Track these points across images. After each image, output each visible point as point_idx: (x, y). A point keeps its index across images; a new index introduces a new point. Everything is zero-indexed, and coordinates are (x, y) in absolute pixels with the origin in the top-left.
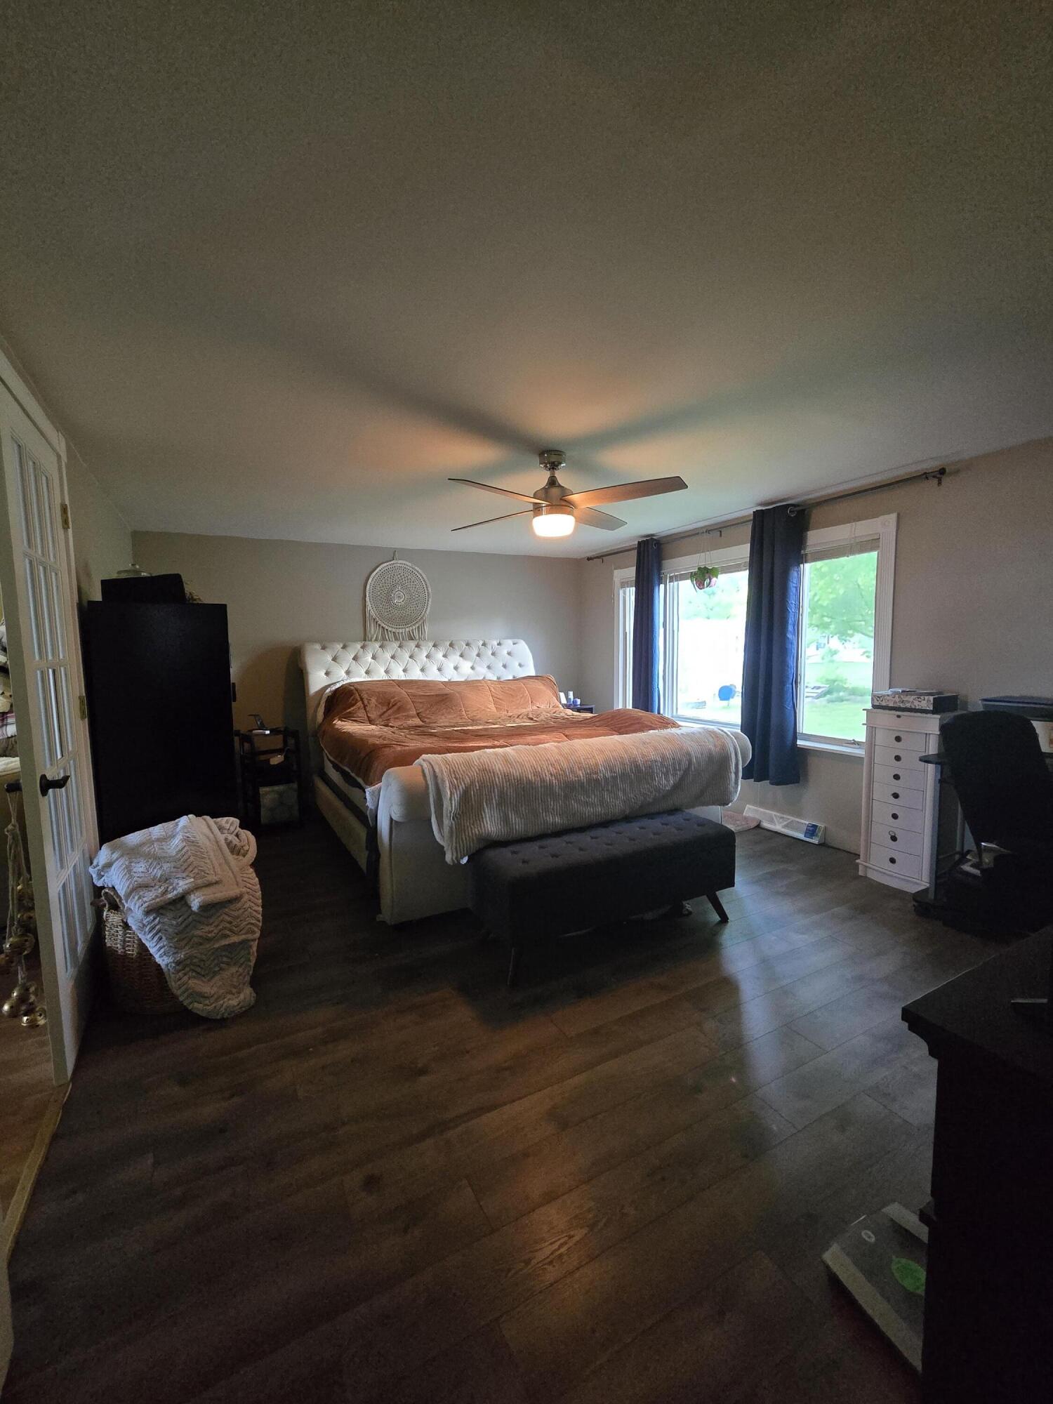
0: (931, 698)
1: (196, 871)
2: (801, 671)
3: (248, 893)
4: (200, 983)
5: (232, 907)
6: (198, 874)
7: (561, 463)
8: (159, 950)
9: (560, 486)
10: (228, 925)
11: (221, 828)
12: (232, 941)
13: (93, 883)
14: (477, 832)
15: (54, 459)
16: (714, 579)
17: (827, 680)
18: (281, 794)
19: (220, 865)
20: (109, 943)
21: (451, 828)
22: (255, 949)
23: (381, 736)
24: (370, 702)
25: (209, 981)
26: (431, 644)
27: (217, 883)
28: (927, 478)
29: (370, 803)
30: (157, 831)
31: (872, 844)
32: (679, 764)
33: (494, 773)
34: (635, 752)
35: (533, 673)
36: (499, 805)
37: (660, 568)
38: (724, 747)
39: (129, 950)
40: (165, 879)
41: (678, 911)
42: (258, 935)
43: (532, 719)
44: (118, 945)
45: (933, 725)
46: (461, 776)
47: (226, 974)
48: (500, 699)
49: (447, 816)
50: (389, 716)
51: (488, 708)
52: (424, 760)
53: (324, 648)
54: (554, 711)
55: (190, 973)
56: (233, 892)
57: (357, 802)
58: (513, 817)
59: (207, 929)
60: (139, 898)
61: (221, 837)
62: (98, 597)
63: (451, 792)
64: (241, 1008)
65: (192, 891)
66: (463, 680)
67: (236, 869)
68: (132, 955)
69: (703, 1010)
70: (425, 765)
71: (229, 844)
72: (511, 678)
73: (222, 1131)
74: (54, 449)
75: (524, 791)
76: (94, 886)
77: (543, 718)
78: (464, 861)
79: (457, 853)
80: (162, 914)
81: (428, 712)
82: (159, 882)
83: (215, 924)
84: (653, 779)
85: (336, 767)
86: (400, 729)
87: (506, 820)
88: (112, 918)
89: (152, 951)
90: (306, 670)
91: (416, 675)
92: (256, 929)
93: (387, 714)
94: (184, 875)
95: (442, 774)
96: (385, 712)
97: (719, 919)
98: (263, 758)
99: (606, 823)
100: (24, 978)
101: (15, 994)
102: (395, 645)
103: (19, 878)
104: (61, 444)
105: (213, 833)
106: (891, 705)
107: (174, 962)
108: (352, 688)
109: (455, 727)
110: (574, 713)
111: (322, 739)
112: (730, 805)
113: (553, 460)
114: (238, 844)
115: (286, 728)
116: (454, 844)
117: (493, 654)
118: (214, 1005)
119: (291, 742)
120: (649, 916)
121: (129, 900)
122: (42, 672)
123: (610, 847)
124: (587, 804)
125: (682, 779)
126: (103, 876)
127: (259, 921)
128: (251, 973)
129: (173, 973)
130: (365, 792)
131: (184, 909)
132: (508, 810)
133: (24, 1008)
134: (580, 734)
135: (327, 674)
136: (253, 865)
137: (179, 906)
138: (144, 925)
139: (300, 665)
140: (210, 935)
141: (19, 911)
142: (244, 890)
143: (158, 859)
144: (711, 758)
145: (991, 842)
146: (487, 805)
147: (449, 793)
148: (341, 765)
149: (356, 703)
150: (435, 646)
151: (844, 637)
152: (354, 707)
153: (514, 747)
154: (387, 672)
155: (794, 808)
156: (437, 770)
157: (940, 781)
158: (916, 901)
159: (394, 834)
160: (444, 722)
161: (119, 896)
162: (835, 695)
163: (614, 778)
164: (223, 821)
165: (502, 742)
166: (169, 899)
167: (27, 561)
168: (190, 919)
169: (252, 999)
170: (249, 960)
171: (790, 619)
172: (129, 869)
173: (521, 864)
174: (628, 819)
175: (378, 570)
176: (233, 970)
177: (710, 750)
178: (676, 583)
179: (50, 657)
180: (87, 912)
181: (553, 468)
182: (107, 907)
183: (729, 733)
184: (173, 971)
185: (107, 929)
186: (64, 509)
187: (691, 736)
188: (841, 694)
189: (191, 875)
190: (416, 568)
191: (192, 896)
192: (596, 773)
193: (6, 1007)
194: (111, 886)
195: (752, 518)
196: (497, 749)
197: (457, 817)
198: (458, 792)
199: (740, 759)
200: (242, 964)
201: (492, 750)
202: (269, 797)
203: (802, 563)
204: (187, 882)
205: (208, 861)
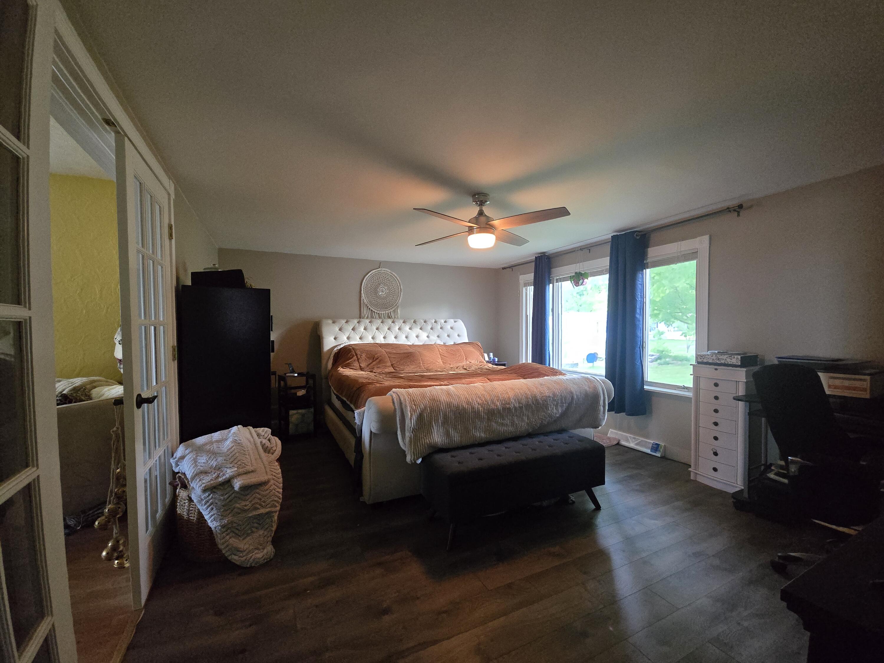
0: (739, 357)
1: (239, 463)
2: (645, 340)
3: (273, 479)
4: (237, 541)
5: (262, 488)
6: (240, 465)
7: (486, 201)
8: (210, 517)
9: (486, 216)
10: (259, 501)
11: (258, 435)
12: (261, 512)
13: (173, 470)
14: (428, 442)
15: (166, 196)
16: (586, 280)
17: (658, 351)
18: (303, 415)
19: (256, 460)
20: (179, 511)
21: (410, 438)
22: (276, 518)
23: (367, 378)
24: (361, 356)
25: (243, 539)
26: (402, 321)
27: (252, 471)
28: (730, 211)
29: (357, 421)
30: (216, 435)
31: (700, 458)
32: (565, 400)
33: (440, 402)
34: (535, 390)
35: (467, 341)
36: (444, 423)
37: (550, 273)
38: (595, 388)
39: (191, 516)
40: (218, 468)
41: (566, 501)
42: (278, 508)
43: (466, 369)
44: (185, 513)
45: (741, 375)
46: (418, 403)
47: (256, 535)
48: (446, 357)
49: (408, 430)
50: (374, 366)
51: (437, 362)
52: (394, 392)
53: (334, 322)
54: (480, 365)
55: (231, 534)
56: (263, 478)
57: (349, 419)
58: (452, 432)
59: (244, 503)
60: (200, 480)
61: (258, 441)
62: (189, 283)
63: (411, 414)
64: (264, 560)
65: (236, 477)
66: (421, 344)
67: (266, 463)
68: (193, 520)
69: (585, 573)
70: (394, 396)
71: (263, 445)
72: (452, 343)
73: (243, 651)
74: (166, 189)
75: (460, 415)
76: (173, 472)
77: (473, 369)
78: (419, 461)
79: (414, 455)
80: (214, 492)
81: (398, 363)
82: (215, 470)
83: (250, 500)
84: (547, 408)
85: (338, 398)
86: (380, 374)
87: (447, 434)
88: (182, 494)
89: (206, 517)
90: (322, 335)
91: (391, 340)
92: (277, 505)
93: (372, 365)
94: (231, 465)
95: (405, 402)
96: (371, 363)
97: (594, 507)
98: (293, 391)
99: (515, 438)
100: (117, 533)
101: (110, 545)
102: (379, 321)
103: (118, 464)
104: (171, 187)
105: (253, 437)
106: (711, 361)
107: (220, 526)
108: (351, 348)
109: (416, 373)
110: (493, 366)
111: (331, 380)
112: (600, 428)
113: (482, 199)
114: (269, 446)
115: (308, 373)
116: (413, 450)
117: (441, 328)
118: (245, 558)
119: (311, 382)
120: (545, 503)
121: (193, 482)
122: (146, 327)
123: (518, 454)
124: (503, 424)
125: (567, 409)
126: (179, 465)
127: (280, 499)
128: (273, 535)
129: (220, 534)
130: (354, 413)
131: (229, 489)
132: (449, 427)
133: (116, 554)
134: (499, 379)
135: (335, 339)
136: (278, 460)
137: (226, 486)
138: (202, 500)
139: (318, 333)
140: (246, 508)
141: (116, 487)
142: (270, 477)
143: (214, 454)
144: (586, 395)
145: (796, 457)
146: (435, 424)
147: (410, 414)
148: (340, 396)
149: (353, 357)
150: (404, 322)
151: (668, 323)
152: (351, 360)
153: (454, 385)
154: (373, 338)
155: (643, 432)
156: (402, 399)
157: (749, 414)
158: (734, 498)
159: (372, 441)
160: (409, 370)
161: (187, 479)
162: (663, 361)
163: (521, 408)
164: (260, 430)
165: (446, 382)
166: (220, 481)
167: (141, 256)
168: (233, 495)
169: (272, 554)
170: (272, 527)
171: (638, 305)
172: (195, 461)
173: (457, 464)
174: (530, 435)
175: (369, 274)
176: (261, 532)
177: (586, 390)
178: (560, 283)
179: (153, 319)
180: (167, 489)
181: (481, 205)
182: (179, 486)
183: (598, 380)
184: (219, 532)
185: (178, 501)
186: (170, 227)
187: (572, 381)
188: (667, 360)
189: (236, 466)
190: (393, 273)
191: (235, 480)
192: (509, 404)
193: (104, 553)
194: (183, 472)
195: (611, 240)
196: (442, 387)
197: (415, 431)
198: (416, 415)
199: (606, 397)
200: (267, 528)
201: (439, 387)
202: (296, 416)
203: (645, 269)
204: (233, 470)
205: (247, 457)
